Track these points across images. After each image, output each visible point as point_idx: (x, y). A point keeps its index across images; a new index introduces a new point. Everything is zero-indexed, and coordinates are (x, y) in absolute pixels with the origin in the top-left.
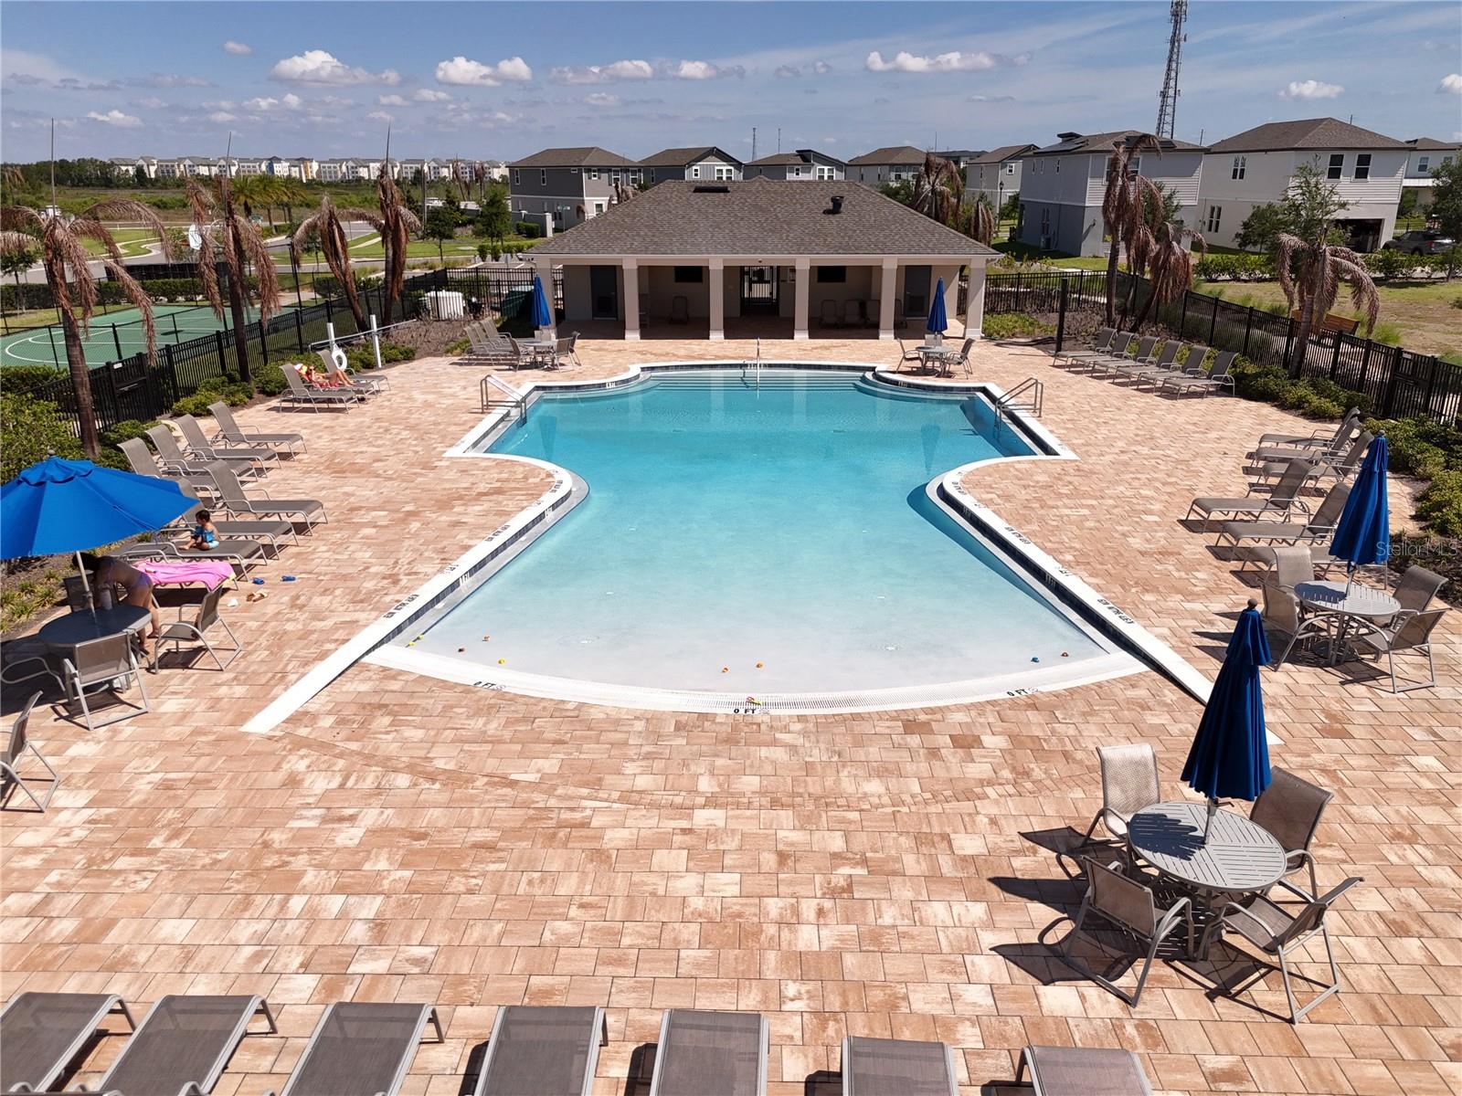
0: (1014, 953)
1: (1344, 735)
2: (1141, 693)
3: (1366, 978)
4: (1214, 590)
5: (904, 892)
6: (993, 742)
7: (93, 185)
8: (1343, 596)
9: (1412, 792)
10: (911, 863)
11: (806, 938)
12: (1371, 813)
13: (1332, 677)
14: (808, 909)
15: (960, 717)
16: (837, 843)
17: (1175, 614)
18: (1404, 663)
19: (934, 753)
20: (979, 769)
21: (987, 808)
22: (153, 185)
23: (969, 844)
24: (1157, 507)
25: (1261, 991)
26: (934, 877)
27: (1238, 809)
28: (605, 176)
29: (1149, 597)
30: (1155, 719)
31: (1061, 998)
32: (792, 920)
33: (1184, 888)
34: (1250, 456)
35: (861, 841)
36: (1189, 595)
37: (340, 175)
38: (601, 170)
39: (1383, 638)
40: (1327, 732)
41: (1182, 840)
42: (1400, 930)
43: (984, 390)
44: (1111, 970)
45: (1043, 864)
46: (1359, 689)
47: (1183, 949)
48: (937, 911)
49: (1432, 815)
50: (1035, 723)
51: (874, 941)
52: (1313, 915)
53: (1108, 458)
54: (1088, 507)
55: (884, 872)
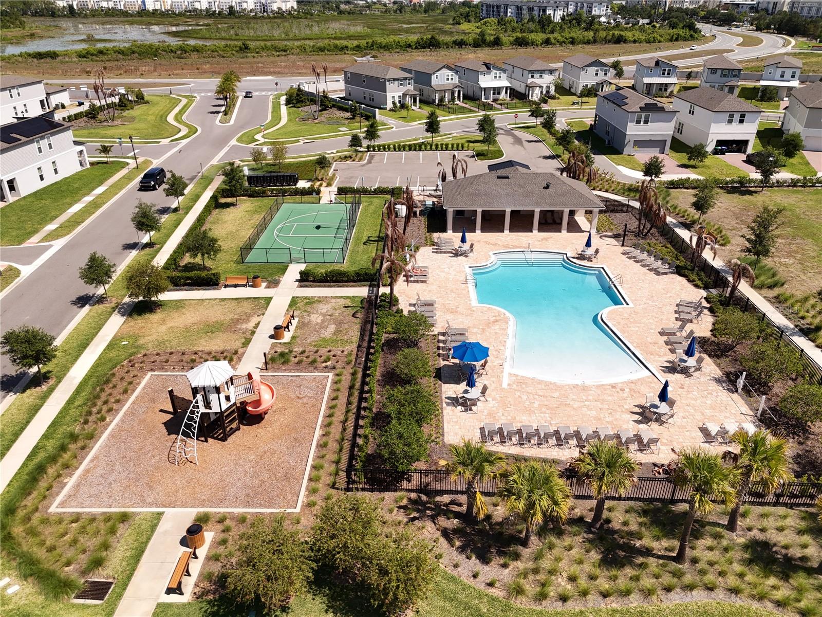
0: (635, 421)
1: (683, 388)
2: (650, 380)
3: (678, 424)
4: (665, 354)
5: (618, 413)
6: (627, 390)
7: (44, 15)
8: (686, 361)
9: (691, 399)
10: (619, 410)
11: (607, 419)
12: (684, 402)
13: (683, 376)
14: (607, 416)
15: (620, 385)
16: (607, 407)
17: (657, 361)
18: (696, 374)
19: (618, 392)
20: (625, 395)
21: (628, 402)
22: (79, 16)
23: (626, 407)
24: (654, 327)
25: (665, 425)
26: (622, 411)
27: (664, 403)
28: (396, 82)
29: (652, 357)
30: (653, 385)
31: (641, 426)
32: (605, 417)
33: (656, 413)
34: (677, 305)
35: (611, 407)
36: (660, 356)
37: (184, 7)
38: (394, 80)
39: (693, 369)
40: (681, 388)
41: (656, 407)
42: (684, 418)
43: (603, 268)
44: (647, 423)
45: (637, 410)
46: (687, 379)
47: (657, 420)
48: (623, 416)
49: (693, 402)
50: (633, 386)
51: (616, 419)
52: (672, 416)
53: (641, 306)
54: (638, 327)
55: (616, 411)
